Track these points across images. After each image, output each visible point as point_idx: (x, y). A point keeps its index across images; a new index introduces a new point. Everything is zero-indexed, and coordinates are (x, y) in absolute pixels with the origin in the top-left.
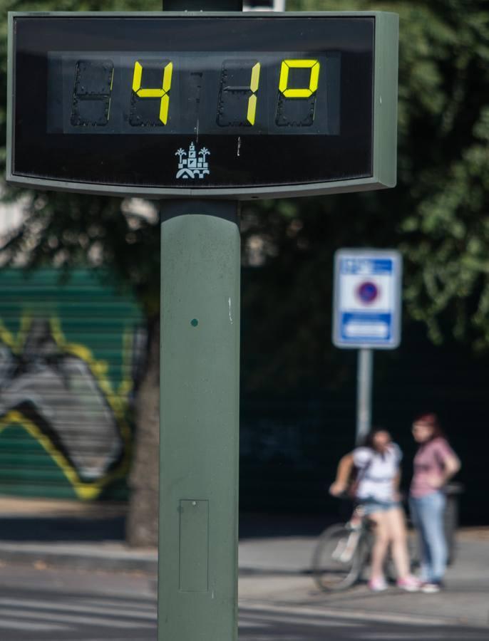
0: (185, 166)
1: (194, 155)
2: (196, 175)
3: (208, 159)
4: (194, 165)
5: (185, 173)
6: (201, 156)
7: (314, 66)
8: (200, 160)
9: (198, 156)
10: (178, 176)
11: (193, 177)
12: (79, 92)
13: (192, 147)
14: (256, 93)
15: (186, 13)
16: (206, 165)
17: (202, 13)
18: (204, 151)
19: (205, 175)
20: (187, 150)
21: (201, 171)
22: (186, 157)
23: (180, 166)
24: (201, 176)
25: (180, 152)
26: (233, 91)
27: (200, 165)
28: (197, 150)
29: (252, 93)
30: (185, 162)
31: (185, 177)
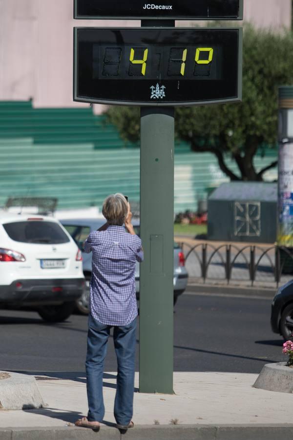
0: (155, 93)
1: (158, 89)
2: (159, 97)
3: (165, 90)
4: (158, 92)
5: (154, 96)
6: (162, 89)
7: (211, 50)
8: (161, 90)
9: (160, 89)
10: (152, 97)
11: (158, 97)
12: (106, 61)
13: (158, 85)
14: (185, 62)
15: (154, 28)
16: (164, 93)
17: (161, 28)
18: (163, 87)
19: (163, 97)
20: (155, 86)
21: (162, 95)
22: (155, 89)
23: (152, 93)
24: (162, 98)
25: (152, 87)
26: (174, 61)
27: (161, 93)
28: (160, 86)
29: (183, 62)
30: (154, 91)
31: (154, 98)
